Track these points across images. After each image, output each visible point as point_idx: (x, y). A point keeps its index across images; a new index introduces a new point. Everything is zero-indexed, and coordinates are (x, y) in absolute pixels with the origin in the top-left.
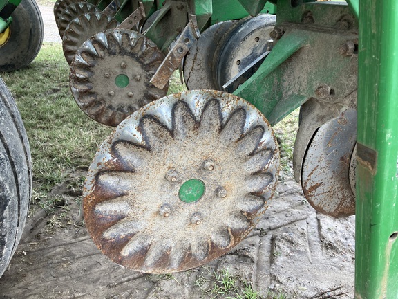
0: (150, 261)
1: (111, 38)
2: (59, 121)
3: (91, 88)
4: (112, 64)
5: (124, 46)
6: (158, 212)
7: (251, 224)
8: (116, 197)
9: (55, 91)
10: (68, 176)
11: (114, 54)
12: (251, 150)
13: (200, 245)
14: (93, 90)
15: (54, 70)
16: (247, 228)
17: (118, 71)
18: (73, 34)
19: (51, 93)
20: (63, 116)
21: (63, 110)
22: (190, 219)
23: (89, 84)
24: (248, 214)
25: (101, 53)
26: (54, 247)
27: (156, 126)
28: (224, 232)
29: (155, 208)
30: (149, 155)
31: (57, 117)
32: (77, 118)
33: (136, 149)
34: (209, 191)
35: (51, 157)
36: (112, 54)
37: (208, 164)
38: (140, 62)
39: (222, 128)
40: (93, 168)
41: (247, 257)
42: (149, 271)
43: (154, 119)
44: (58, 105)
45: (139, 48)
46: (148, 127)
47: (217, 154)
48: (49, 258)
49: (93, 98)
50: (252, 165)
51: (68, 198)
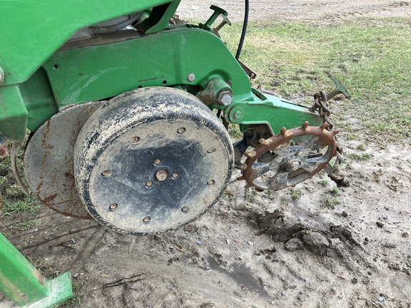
41: (71, 248)
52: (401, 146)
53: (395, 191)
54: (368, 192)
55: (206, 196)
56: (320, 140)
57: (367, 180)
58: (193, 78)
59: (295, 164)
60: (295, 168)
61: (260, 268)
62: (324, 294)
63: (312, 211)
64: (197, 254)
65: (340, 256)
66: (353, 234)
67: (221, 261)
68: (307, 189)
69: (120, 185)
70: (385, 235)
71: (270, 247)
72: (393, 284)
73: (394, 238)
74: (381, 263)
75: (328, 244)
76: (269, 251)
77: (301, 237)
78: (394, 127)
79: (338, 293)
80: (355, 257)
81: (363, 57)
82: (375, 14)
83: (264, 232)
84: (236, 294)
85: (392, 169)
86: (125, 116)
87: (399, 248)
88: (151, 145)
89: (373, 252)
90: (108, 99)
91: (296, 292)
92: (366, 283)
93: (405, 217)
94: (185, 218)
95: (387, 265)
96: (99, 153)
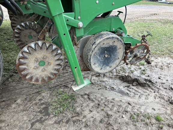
0: (33, 80)
1: (26, 24)
2: (11, 50)
3: (20, 39)
4: (27, 32)
5: (30, 26)
6: (34, 68)
7: (59, 72)
8: (23, 64)
9: (9, 39)
10: (14, 68)
11: (27, 29)
12: (55, 54)
13: (46, 77)
14: (21, 40)
15: (8, 31)
16: (58, 73)
17: (29, 34)
18: (14, 20)
19: (7, 40)
20: (12, 49)
21: (12, 46)
22: (42, 70)
23: (20, 38)
24: (57, 69)
25: (23, 29)
26: (10, 87)
27: (31, 48)
28: (52, 74)
29: (33, 67)
30: (30, 55)
31: (10, 49)
32: (17, 49)
33: (27, 54)
34: (46, 64)
35: (8, 62)
36: (26, 29)
37: (45, 57)
38: (35, 31)
39: (47, 49)
40: (18, 57)
41: (67, 86)
42: (33, 83)
43: (31, 47)
44: (10, 45)
45: (35, 27)
46: (30, 49)
47: (47, 55)
48: (8, 89)
49: (21, 42)
50: (57, 58)
51: (14, 74)
52: (162, 58)
53: (162, 69)
54: (154, 70)
55: (116, 63)
56: (146, 47)
57: (154, 67)
58: (114, 30)
59: (139, 54)
60: (138, 56)
61: (126, 90)
62: (147, 95)
63: (138, 75)
64: (106, 87)
65: (149, 86)
66: (152, 81)
67: (114, 89)
68: (135, 70)
69: (97, 57)
70: (161, 81)
71: (128, 85)
72: (166, 92)
73: (164, 81)
74: (162, 87)
75: (146, 83)
76: (128, 86)
77: (137, 81)
78: (159, 52)
79: (150, 95)
80: (154, 86)
81: (145, 32)
82: (145, 18)
83: (125, 82)
84: (121, 96)
85: (160, 64)
86: (102, 37)
87: (166, 84)
88: (106, 46)
89: (159, 85)
90: (94, 35)
91: (138, 95)
92: (158, 92)
93: (167, 76)
94: (110, 69)
95: (163, 88)
96: (96, 47)
